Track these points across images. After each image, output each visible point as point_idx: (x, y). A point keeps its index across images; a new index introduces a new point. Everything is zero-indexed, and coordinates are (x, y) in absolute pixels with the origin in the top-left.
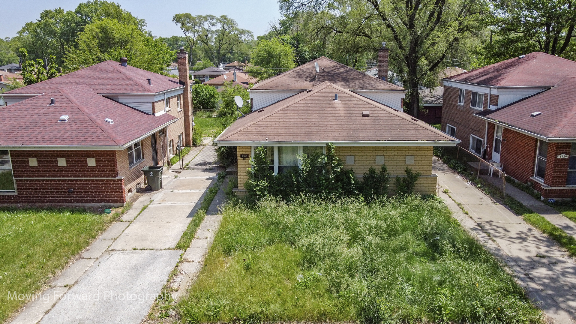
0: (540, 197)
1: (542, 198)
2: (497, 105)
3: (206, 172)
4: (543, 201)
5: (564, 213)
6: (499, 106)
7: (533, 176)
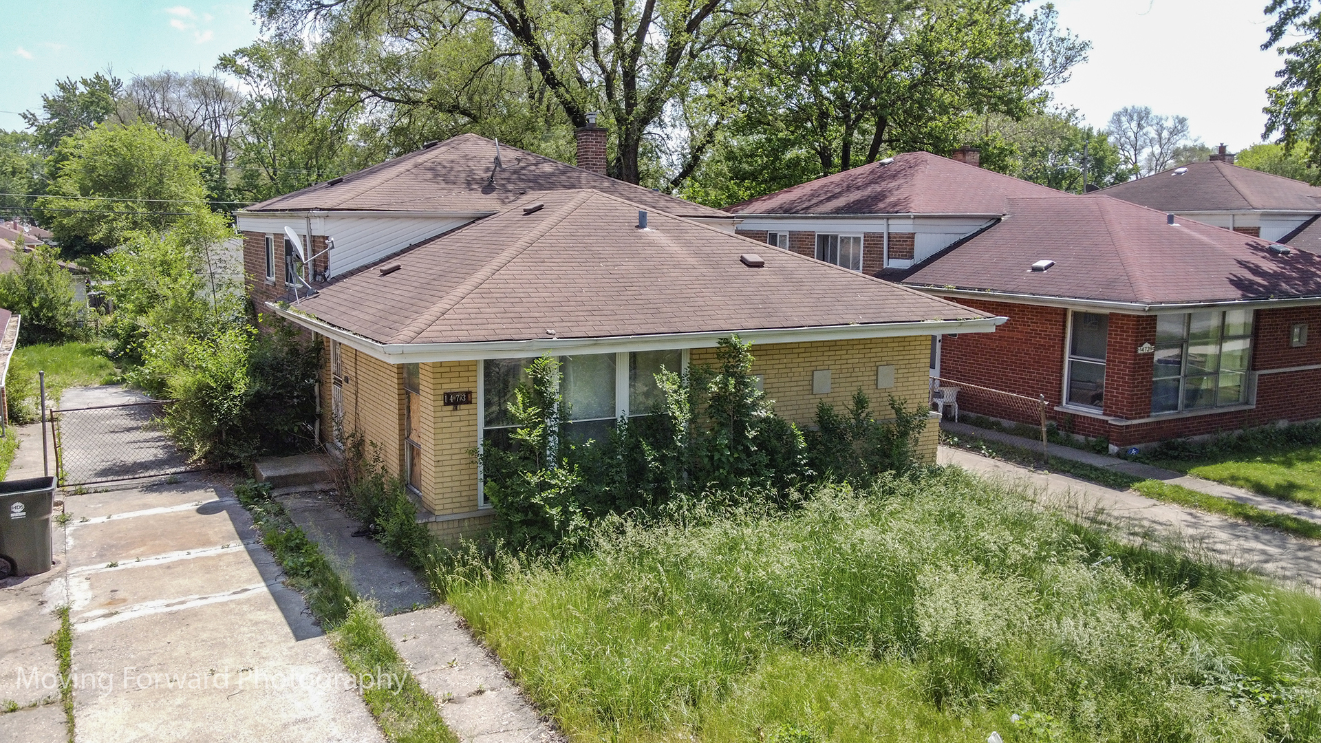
0: (1107, 447)
1: (1113, 448)
2: (912, 257)
3: (165, 494)
4: (1118, 455)
5: (1195, 471)
6: (917, 260)
7: (1060, 403)
